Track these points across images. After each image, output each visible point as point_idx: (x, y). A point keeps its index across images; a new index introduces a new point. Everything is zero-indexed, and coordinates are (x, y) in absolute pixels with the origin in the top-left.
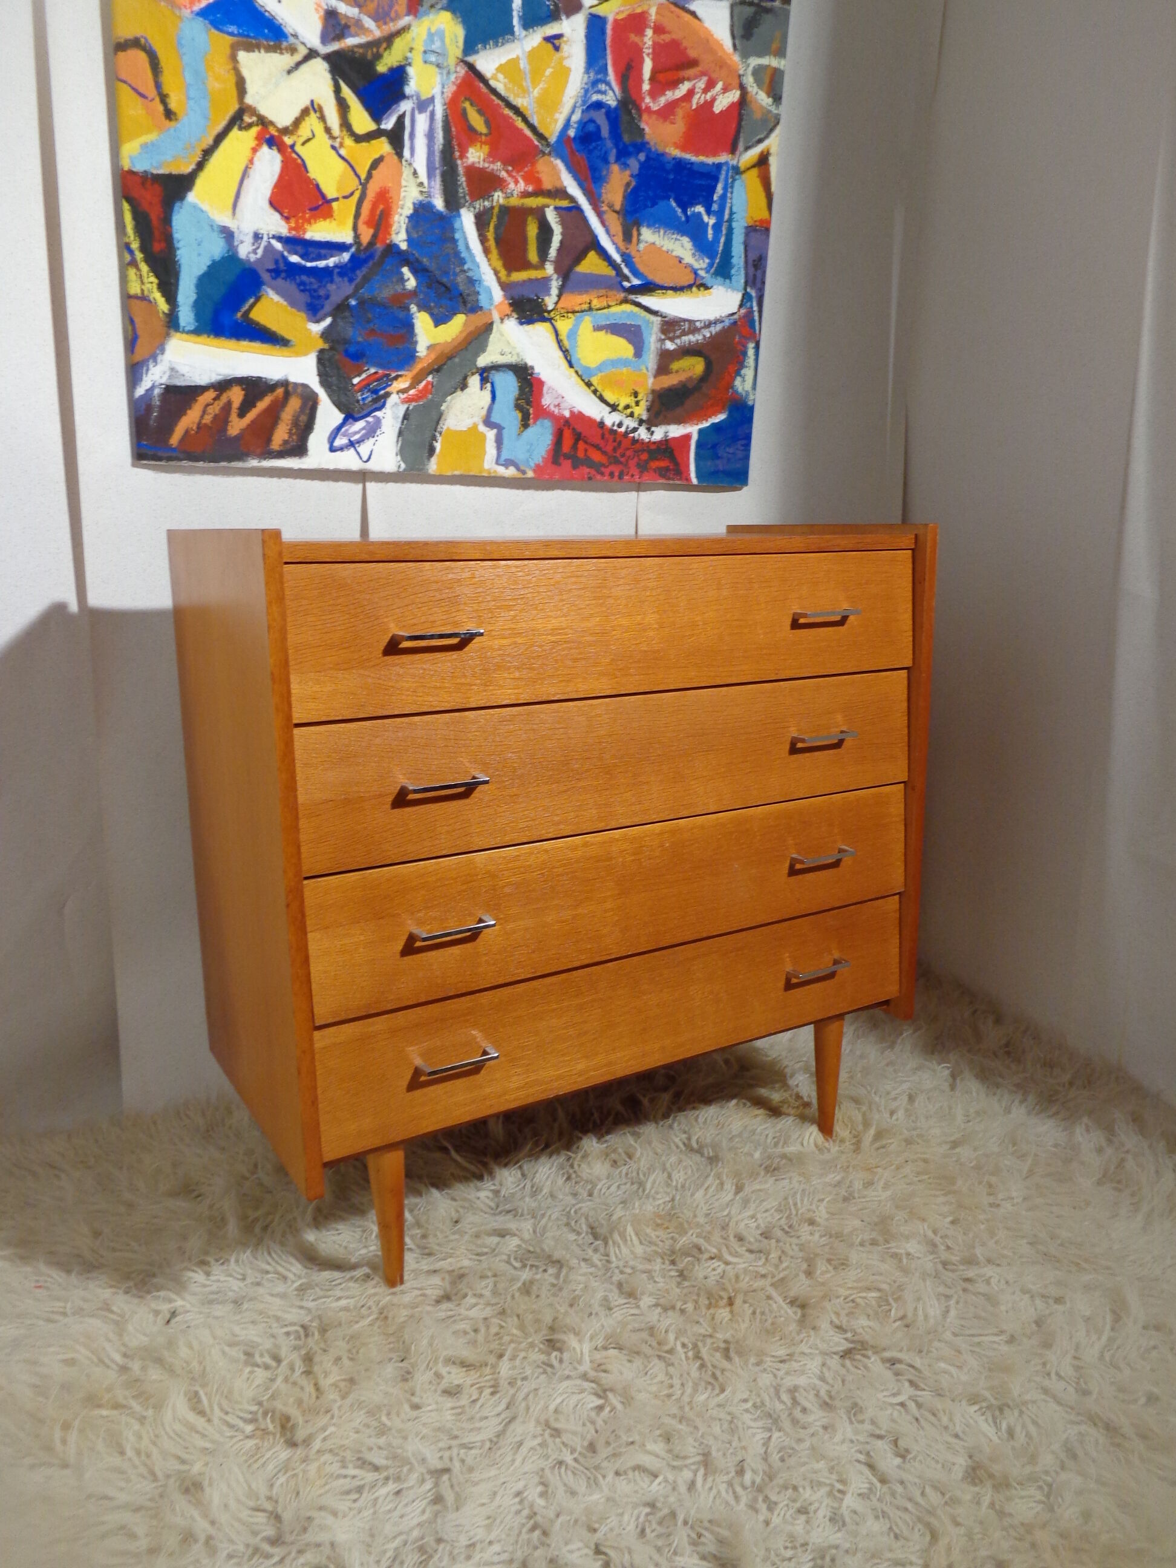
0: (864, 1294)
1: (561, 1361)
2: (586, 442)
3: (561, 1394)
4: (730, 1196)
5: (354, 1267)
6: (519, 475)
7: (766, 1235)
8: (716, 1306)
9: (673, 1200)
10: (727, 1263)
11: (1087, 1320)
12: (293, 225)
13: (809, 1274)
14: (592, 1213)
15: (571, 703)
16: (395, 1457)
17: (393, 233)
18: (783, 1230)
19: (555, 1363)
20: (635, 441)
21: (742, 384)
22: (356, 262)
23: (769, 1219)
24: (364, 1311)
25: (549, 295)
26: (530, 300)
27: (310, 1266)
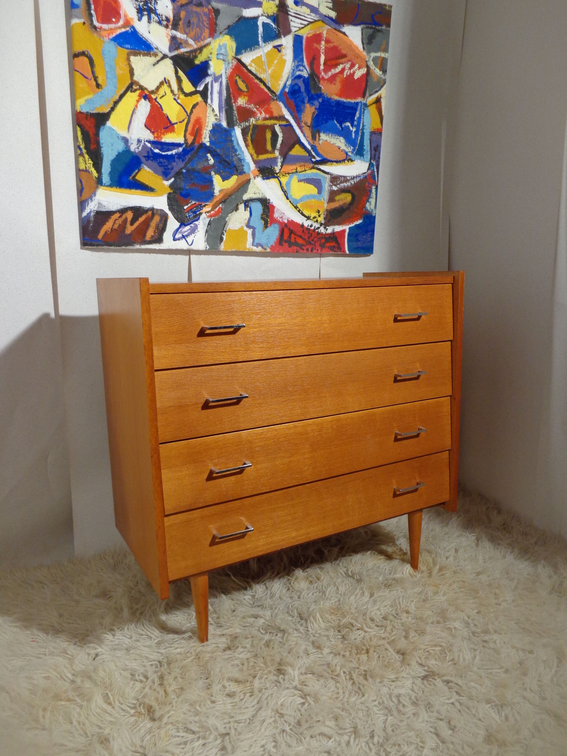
0: (433, 648)
1: (284, 680)
2: (295, 234)
3: (284, 697)
4: (368, 599)
5: (184, 632)
6: (263, 251)
7: (385, 618)
8: (361, 654)
9: (339, 600)
10: (366, 632)
11: (544, 662)
12: (156, 135)
13: (406, 637)
14: (300, 607)
15: (287, 359)
16: (203, 727)
17: (203, 138)
18: (394, 616)
19: (281, 681)
20: (318, 233)
21: (370, 206)
22: (186, 152)
23: (387, 610)
24: (188, 655)
25: (277, 166)
26: (267, 168)
27: (163, 632)
